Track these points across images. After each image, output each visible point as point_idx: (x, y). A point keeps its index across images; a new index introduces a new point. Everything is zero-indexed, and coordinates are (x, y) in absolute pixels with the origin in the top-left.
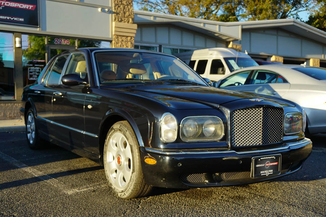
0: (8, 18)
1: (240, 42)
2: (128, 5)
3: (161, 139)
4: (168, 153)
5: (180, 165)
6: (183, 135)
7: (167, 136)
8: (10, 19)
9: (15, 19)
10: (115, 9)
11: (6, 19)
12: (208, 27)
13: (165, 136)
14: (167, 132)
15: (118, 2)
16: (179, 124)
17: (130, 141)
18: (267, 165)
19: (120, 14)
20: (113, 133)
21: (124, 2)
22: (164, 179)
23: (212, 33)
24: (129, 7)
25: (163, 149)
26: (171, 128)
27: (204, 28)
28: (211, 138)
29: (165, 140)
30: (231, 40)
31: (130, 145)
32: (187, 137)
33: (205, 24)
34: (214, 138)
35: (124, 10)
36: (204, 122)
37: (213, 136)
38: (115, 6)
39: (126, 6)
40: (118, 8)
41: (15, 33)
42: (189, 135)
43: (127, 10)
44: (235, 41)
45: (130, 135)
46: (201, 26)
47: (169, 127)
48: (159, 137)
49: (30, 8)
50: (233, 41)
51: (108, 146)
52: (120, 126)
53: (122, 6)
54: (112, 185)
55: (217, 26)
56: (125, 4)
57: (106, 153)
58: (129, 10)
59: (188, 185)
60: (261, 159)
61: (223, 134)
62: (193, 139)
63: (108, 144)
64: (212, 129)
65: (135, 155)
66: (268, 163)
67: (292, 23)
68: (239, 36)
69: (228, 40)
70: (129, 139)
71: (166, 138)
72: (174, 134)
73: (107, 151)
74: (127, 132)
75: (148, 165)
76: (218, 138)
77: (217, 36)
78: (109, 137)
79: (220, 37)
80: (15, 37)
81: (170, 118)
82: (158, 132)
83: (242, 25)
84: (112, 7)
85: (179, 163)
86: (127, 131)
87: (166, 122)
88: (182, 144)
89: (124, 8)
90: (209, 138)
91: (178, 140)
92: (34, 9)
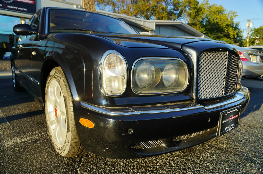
0: (16, 8)
1: (155, 32)
2: (92, 5)
3: (102, 91)
4: (112, 114)
5: (130, 131)
6: (136, 85)
7: (111, 86)
8: (17, 9)
9: (21, 9)
10: (84, 6)
11: (15, 8)
12: (138, 22)
13: (107, 86)
14: (110, 80)
15: (86, 2)
16: (129, 70)
17: (63, 91)
18: (231, 119)
19: (88, 9)
20: (50, 81)
21: (90, 3)
22: (107, 148)
23: (140, 25)
24: (93, 6)
25: (106, 106)
26: (117, 74)
27: (135, 22)
28: (173, 89)
29: (107, 92)
30: (150, 30)
31: (64, 96)
32: (141, 87)
33: (136, 20)
34: (176, 89)
35: (90, 7)
36: (165, 67)
37: (174, 86)
38: (84, 5)
39: (91, 6)
40: (86, 6)
41: (21, 18)
42: (143, 84)
43: (92, 7)
44: (152, 30)
45: (64, 83)
46: (134, 21)
47: (114, 72)
48: (99, 88)
49: (31, 3)
50: (151, 31)
51: (47, 94)
52: (55, 72)
53: (88, 5)
54: (52, 138)
55: (143, 22)
56: (91, 4)
57: (47, 102)
58: (93, 8)
59: (141, 154)
60: (228, 113)
61: (187, 83)
62: (150, 90)
63: (47, 93)
64: (173, 76)
65: (69, 110)
66: (232, 117)
67: (180, 24)
68: (154, 28)
69: (148, 30)
70: (63, 88)
71: (109, 89)
72: (121, 83)
73: (47, 101)
74: (61, 80)
75: (84, 127)
76: (181, 88)
77: (143, 28)
78: (48, 85)
79: (144, 28)
80: (21, 20)
81: (115, 58)
82: (98, 80)
83: (156, 22)
84: (82, 5)
85: (130, 129)
86: (60, 78)
87: (110, 65)
88: (133, 98)
89: (90, 6)
90: (170, 89)
91: (128, 92)
92: (33, 3)
